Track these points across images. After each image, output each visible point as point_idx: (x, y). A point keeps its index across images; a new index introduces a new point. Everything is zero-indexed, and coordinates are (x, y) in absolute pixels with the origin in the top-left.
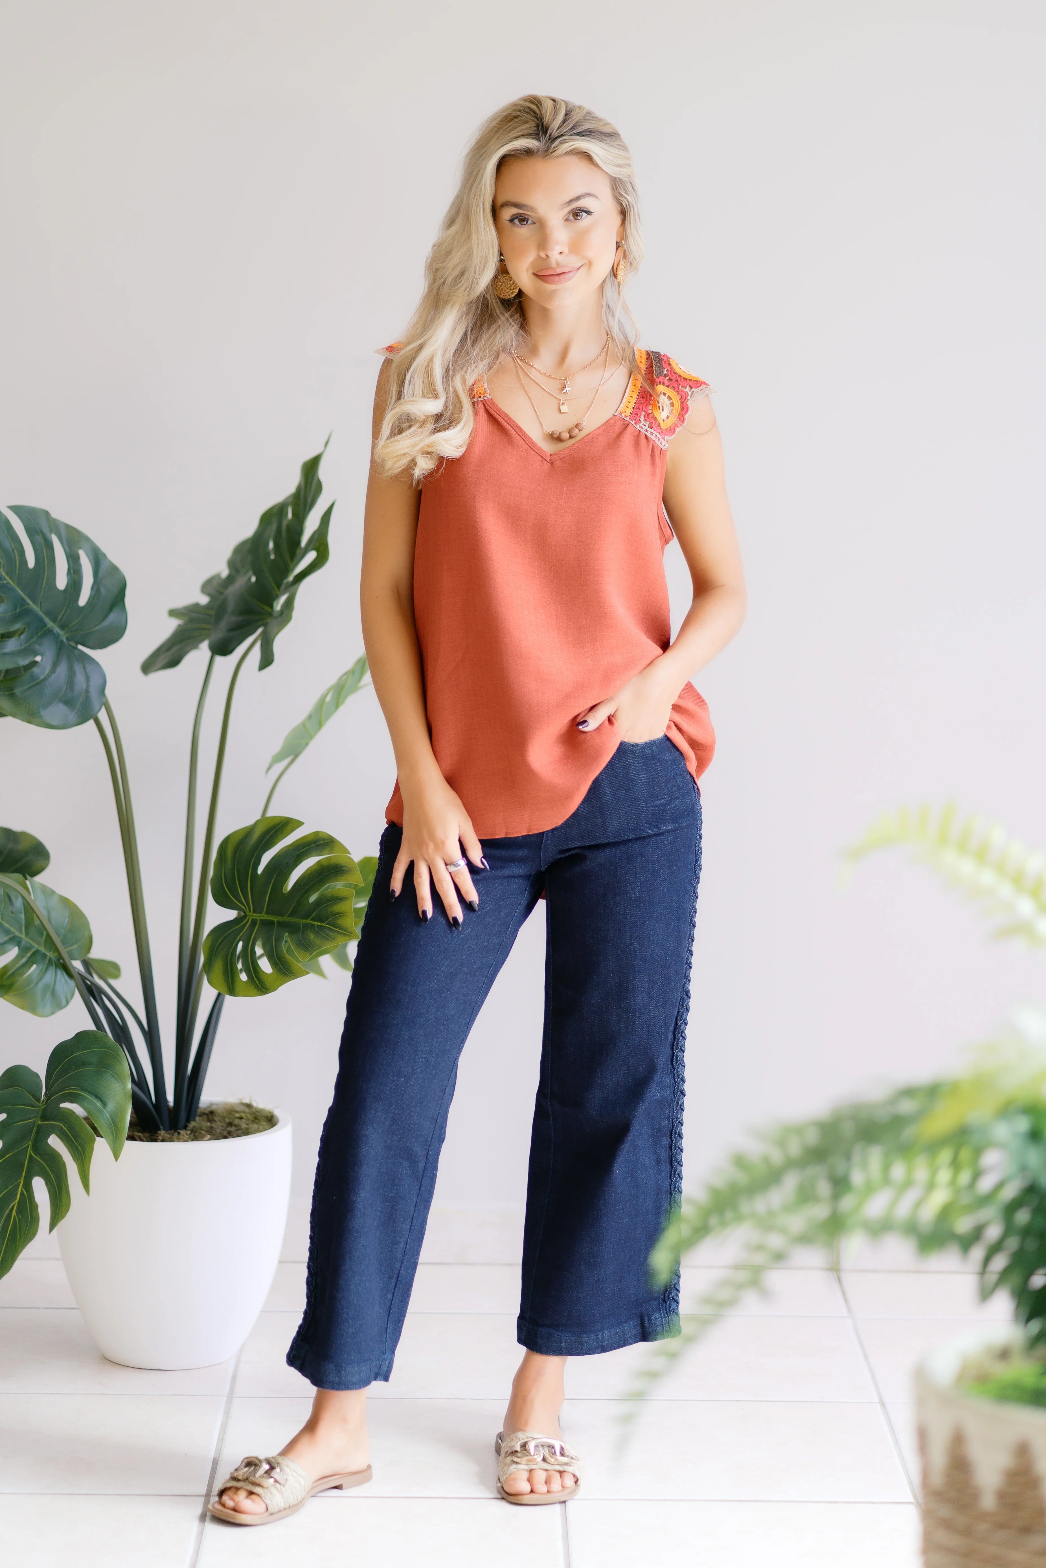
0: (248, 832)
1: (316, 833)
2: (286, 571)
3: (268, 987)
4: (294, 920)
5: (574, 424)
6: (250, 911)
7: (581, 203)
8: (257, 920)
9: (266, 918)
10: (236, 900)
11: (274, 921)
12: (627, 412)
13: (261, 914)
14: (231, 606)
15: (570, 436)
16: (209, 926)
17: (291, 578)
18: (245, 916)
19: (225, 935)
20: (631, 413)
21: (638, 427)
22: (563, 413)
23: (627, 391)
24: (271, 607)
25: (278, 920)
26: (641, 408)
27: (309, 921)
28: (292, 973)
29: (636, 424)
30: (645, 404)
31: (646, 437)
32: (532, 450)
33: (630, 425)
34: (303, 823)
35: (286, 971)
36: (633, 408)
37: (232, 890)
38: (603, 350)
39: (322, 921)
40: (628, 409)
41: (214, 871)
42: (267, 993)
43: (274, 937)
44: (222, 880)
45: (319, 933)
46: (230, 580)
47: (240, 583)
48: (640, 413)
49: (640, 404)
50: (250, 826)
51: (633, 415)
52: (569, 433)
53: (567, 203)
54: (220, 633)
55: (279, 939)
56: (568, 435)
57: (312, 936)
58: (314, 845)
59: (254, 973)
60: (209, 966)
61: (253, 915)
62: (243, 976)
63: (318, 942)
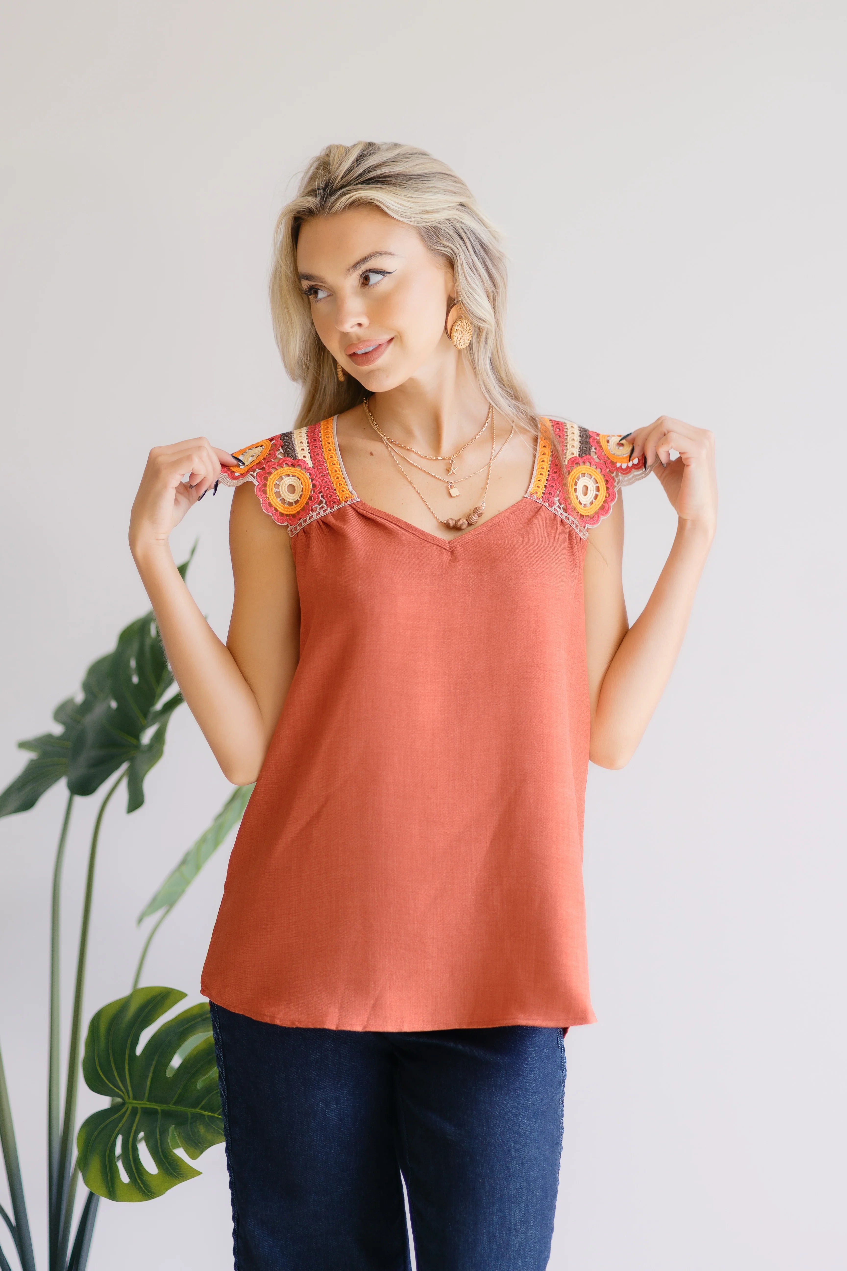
0: (123, 1005)
1: (201, 1006)
2: (152, 698)
3: (154, 1191)
4: (181, 1109)
5: (470, 510)
6: (129, 1098)
7: (370, 264)
8: (137, 1108)
9: (149, 1106)
10: (113, 1085)
11: (157, 1109)
12: (539, 493)
13: (142, 1101)
14: (90, 737)
15: (468, 523)
16: (81, 1115)
17: (159, 706)
18: (123, 1104)
19: (102, 1126)
20: (543, 493)
21: (552, 509)
22: (455, 497)
23: (535, 468)
24: (137, 737)
25: (162, 1108)
26: (555, 485)
27: (197, 1110)
28: (181, 1174)
29: (550, 506)
30: (559, 481)
31: (562, 521)
32: (426, 543)
33: (543, 508)
34: (186, 995)
35: (174, 1172)
36: (546, 487)
37: (108, 1072)
38: (487, 420)
39: (213, 1111)
40: (540, 489)
41: (87, 1051)
42: (153, 1198)
43: (158, 1129)
44: (94, 1061)
45: (209, 1125)
46: (86, 707)
47: (98, 712)
48: (555, 492)
49: (552, 481)
50: (126, 997)
51: (546, 496)
52: (466, 520)
53: (354, 266)
54: (80, 770)
55: (164, 1132)
56: (466, 523)
57: (202, 1129)
58: (200, 1019)
59: (137, 1173)
60: (83, 1163)
61: (132, 1103)
62: (124, 1177)
63: (209, 1136)
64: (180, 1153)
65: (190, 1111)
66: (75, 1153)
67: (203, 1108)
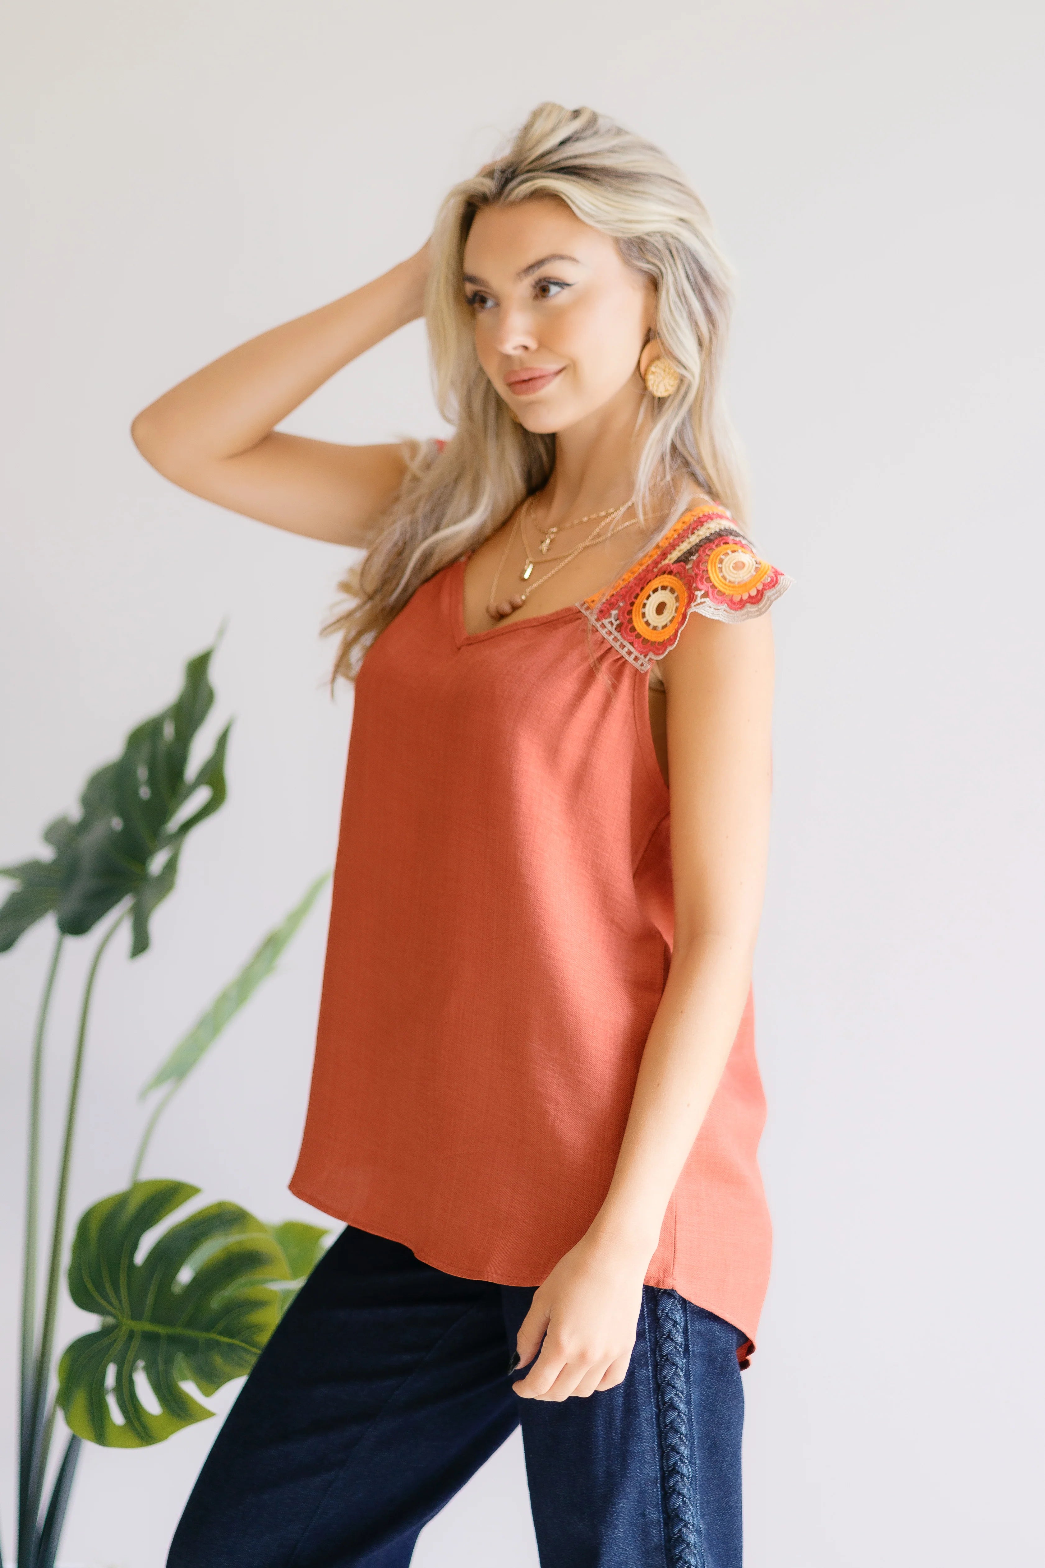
0: (120, 1202)
1: (221, 1205)
2: (166, 816)
4: (192, 1333)
6: (124, 1318)
7: (547, 271)
8: (135, 1331)
9: (149, 1329)
10: (103, 1299)
11: (160, 1333)
13: (142, 1322)
14: (87, 863)
16: (62, 1340)
17: (174, 826)
18: (117, 1325)
19: (89, 1353)
24: (145, 867)
25: (167, 1332)
27: (213, 1336)
34: (201, 1190)
35: (181, 1411)
37: (99, 1287)
39: (232, 1336)
41: (70, 1258)
42: (153, 1444)
43: (161, 1358)
46: (83, 826)
47: (97, 832)
50: (122, 1192)
53: (526, 270)
54: (73, 903)
55: (169, 1361)
57: (218, 1360)
58: (217, 1222)
59: (133, 1411)
60: (65, 1399)
61: (130, 1324)
62: (117, 1416)
63: (227, 1369)
64: (189, 1388)
65: (202, 1336)
66: (53, 1385)
67: (221, 1333)
